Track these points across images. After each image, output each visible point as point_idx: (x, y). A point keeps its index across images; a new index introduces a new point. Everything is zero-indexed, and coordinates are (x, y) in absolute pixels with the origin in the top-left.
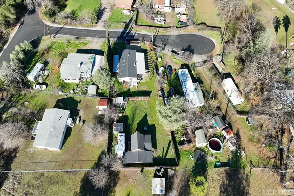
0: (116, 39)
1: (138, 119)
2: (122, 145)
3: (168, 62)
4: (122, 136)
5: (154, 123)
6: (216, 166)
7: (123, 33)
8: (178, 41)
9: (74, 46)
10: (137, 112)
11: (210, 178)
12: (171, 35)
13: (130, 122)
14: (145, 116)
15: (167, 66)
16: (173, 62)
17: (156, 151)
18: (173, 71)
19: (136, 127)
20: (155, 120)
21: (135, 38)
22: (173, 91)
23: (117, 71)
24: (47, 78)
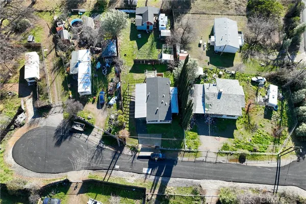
0: (179, 158)
1: (147, 46)
2: (162, 19)
3: (100, 115)
4: (162, 25)
5: (131, 42)
6: (83, 13)
7: (168, 175)
8: (74, 155)
9: (242, 145)
10: (147, 52)
11: (91, 6)
12: (82, 171)
13: (155, 43)
14: (139, 48)
15: (104, 108)
16: (94, 115)
17: (132, 21)
18: (96, 100)
19: (149, 39)
20: (130, 44)
21: (146, 162)
22: (104, 71)
23: (172, 88)
24: (256, 92)
